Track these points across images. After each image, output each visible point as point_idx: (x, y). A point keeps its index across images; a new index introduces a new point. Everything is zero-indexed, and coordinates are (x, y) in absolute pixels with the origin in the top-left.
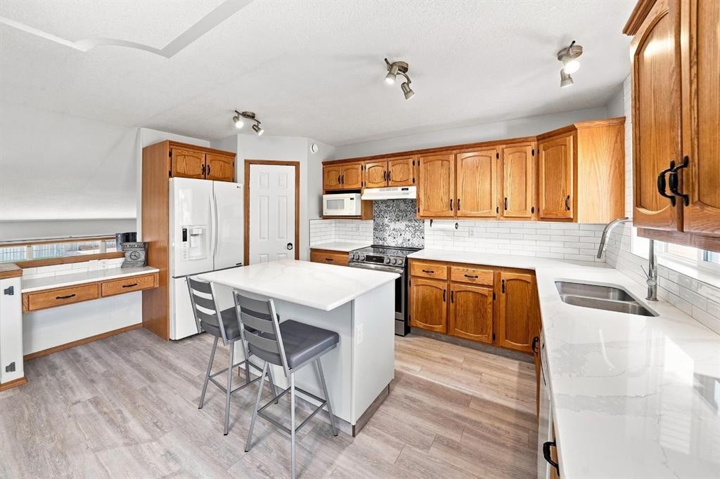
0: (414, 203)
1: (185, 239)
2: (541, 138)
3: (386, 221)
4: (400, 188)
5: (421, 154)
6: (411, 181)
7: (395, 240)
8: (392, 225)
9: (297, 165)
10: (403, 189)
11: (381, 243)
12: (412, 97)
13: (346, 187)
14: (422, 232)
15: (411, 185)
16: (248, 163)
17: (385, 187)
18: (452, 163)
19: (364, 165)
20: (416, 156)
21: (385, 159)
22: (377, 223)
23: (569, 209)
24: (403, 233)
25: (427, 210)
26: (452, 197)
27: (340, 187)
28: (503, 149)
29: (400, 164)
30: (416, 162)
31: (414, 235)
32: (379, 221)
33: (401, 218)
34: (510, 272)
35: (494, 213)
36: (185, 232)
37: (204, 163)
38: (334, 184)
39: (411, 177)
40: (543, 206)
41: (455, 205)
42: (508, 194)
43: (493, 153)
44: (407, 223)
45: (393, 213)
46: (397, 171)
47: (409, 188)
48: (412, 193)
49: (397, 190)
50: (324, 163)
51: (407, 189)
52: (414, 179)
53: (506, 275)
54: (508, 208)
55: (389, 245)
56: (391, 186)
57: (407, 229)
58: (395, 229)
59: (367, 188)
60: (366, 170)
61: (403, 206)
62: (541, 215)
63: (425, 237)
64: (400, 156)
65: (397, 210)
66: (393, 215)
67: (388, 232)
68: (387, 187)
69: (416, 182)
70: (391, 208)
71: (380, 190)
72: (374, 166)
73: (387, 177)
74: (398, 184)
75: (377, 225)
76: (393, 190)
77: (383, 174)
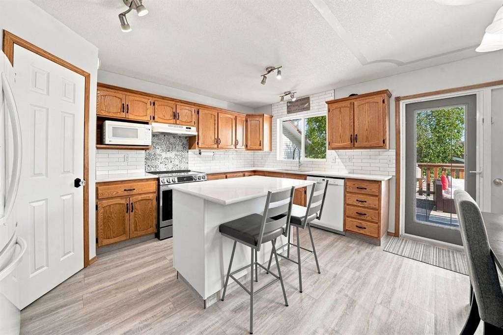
3: (158, 151)
4: (185, 127)
5: (199, 106)
6: (193, 123)
7: (166, 166)
8: (164, 155)
9: (87, 76)
10: (187, 128)
11: (153, 170)
13: (131, 117)
14: (187, 158)
15: (193, 126)
16: (11, 39)
17: (173, 124)
18: (216, 117)
19: (152, 102)
20: (196, 107)
21: (174, 103)
23: (261, 145)
24: (173, 160)
25: (203, 143)
26: (216, 137)
27: (123, 115)
28: (236, 117)
29: (185, 109)
30: (196, 112)
31: (181, 162)
32: (151, 151)
33: (171, 149)
35: (233, 147)
39: (193, 120)
40: (249, 144)
41: (217, 141)
42: (238, 138)
43: (233, 117)
44: (177, 153)
45: (164, 145)
46: (183, 115)
48: (193, 132)
49: (182, 127)
51: (190, 128)
54: (238, 145)
55: (161, 171)
56: (178, 124)
57: (176, 157)
58: (166, 158)
59: (155, 122)
60: (156, 106)
61: (172, 140)
62: (248, 148)
63: (189, 162)
64: (184, 103)
65: (168, 143)
66: (164, 147)
67: (160, 160)
68: (175, 124)
69: (196, 124)
70: (162, 141)
71: (169, 126)
72: (164, 105)
73: (175, 116)
74: (183, 123)
75: (150, 155)
76: (179, 127)
77: (172, 114)
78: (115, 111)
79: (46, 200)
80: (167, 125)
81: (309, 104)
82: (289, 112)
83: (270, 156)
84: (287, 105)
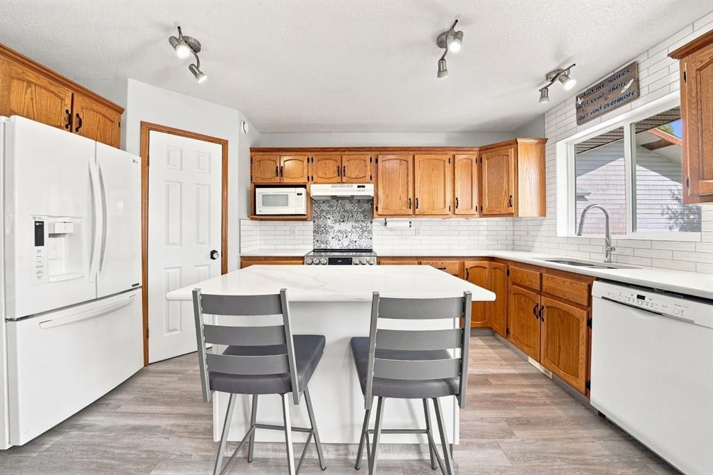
0: (370, 200)
1: (39, 241)
2: (483, 150)
3: (329, 222)
4: (355, 186)
5: (379, 151)
6: (368, 178)
7: (340, 243)
8: (337, 227)
9: (224, 144)
10: (359, 187)
11: (323, 246)
12: (445, 78)
13: (286, 181)
14: (370, 232)
15: (368, 183)
16: (146, 128)
17: (338, 183)
18: (411, 163)
19: (310, 158)
20: (373, 153)
21: (339, 153)
22: (318, 225)
23: (511, 206)
24: (349, 234)
25: (386, 208)
26: (411, 196)
27: (277, 180)
28: (454, 156)
29: (356, 159)
30: (374, 160)
31: (360, 237)
32: (321, 222)
33: (346, 219)
34: (473, 260)
35: (447, 211)
36: (39, 228)
37: (69, 108)
38: (270, 177)
39: (369, 174)
40: (486, 204)
41: (413, 204)
42: (458, 195)
43: (446, 158)
44: (354, 224)
45: (337, 214)
46: (352, 168)
47: (366, 185)
48: (369, 190)
49: (352, 187)
50: (252, 150)
51: (364, 187)
52: (371, 177)
53: (469, 264)
54: (459, 207)
55: (333, 248)
56: (345, 183)
57: (354, 230)
58: (339, 231)
59: (315, 183)
60: (314, 162)
61: (348, 206)
62: (485, 211)
63: (374, 237)
64: (355, 151)
65: (342, 210)
66: (337, 216)
67: (332, 234)
68: (340, 183)
69: (374, 179)
70: (335, 208)
71: (332, 187)
72: (325, 159)
73: (341, 172)
74: (353, 180)
75: (318, 226)
76: (347, 187)
77: (336, 169)
78: (269, 176)
79: (180, 267)
80: (330, 185)
81: (637, 81)
82: (581, 120)
83: (543, 228)
84: (577, 104)
